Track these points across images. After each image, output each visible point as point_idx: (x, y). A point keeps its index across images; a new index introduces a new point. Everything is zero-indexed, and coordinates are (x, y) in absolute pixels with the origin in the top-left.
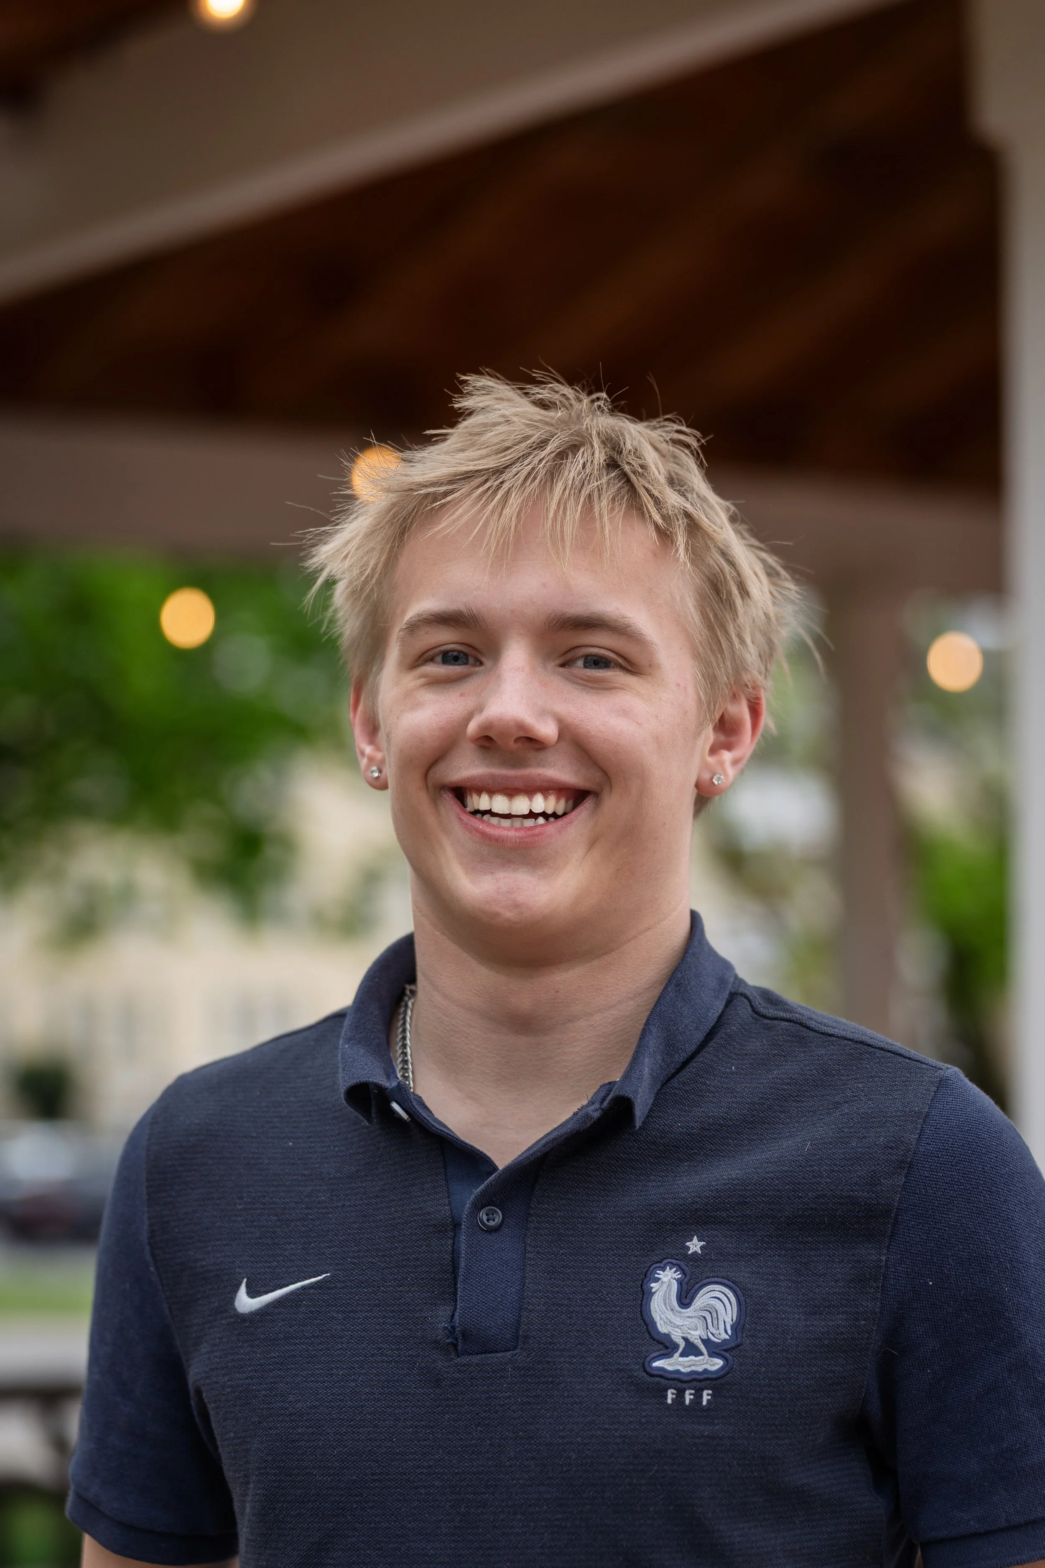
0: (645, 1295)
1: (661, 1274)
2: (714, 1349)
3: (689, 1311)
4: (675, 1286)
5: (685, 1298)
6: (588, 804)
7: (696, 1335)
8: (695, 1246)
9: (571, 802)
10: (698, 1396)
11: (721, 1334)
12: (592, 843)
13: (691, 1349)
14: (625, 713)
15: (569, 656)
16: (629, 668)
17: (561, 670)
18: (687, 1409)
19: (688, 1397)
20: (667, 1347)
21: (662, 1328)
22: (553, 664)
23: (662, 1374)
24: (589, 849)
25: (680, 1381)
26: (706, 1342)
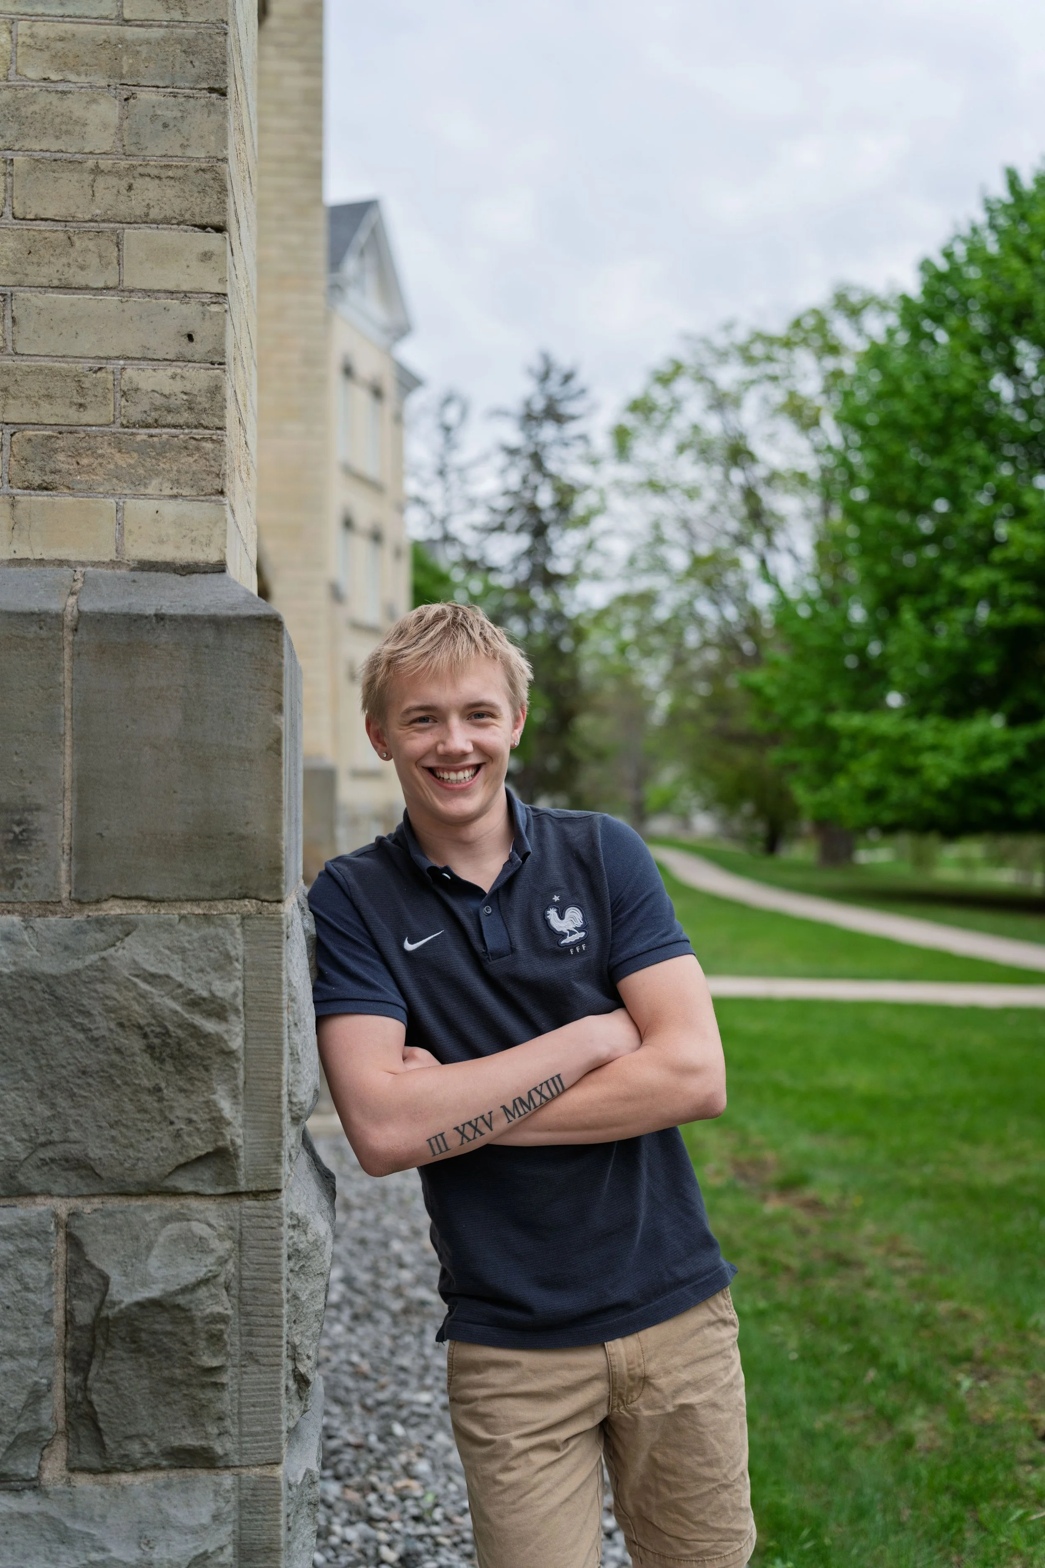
0: (547, 922)
1: (549, 912)
2: (580, 930)
3: (565, 920)
4: (556, 914)
5: (561, 916)
7: (571, 928)
8: (556, 898)
10: (581, 948)
11: (579, 923)
13: (572, 933)
18: (579, 954)
19: (578, 949)
20: (563, 935)
21: (559, 930)
23: (566, 945)
25: (573, 945)
26: (576, 928)
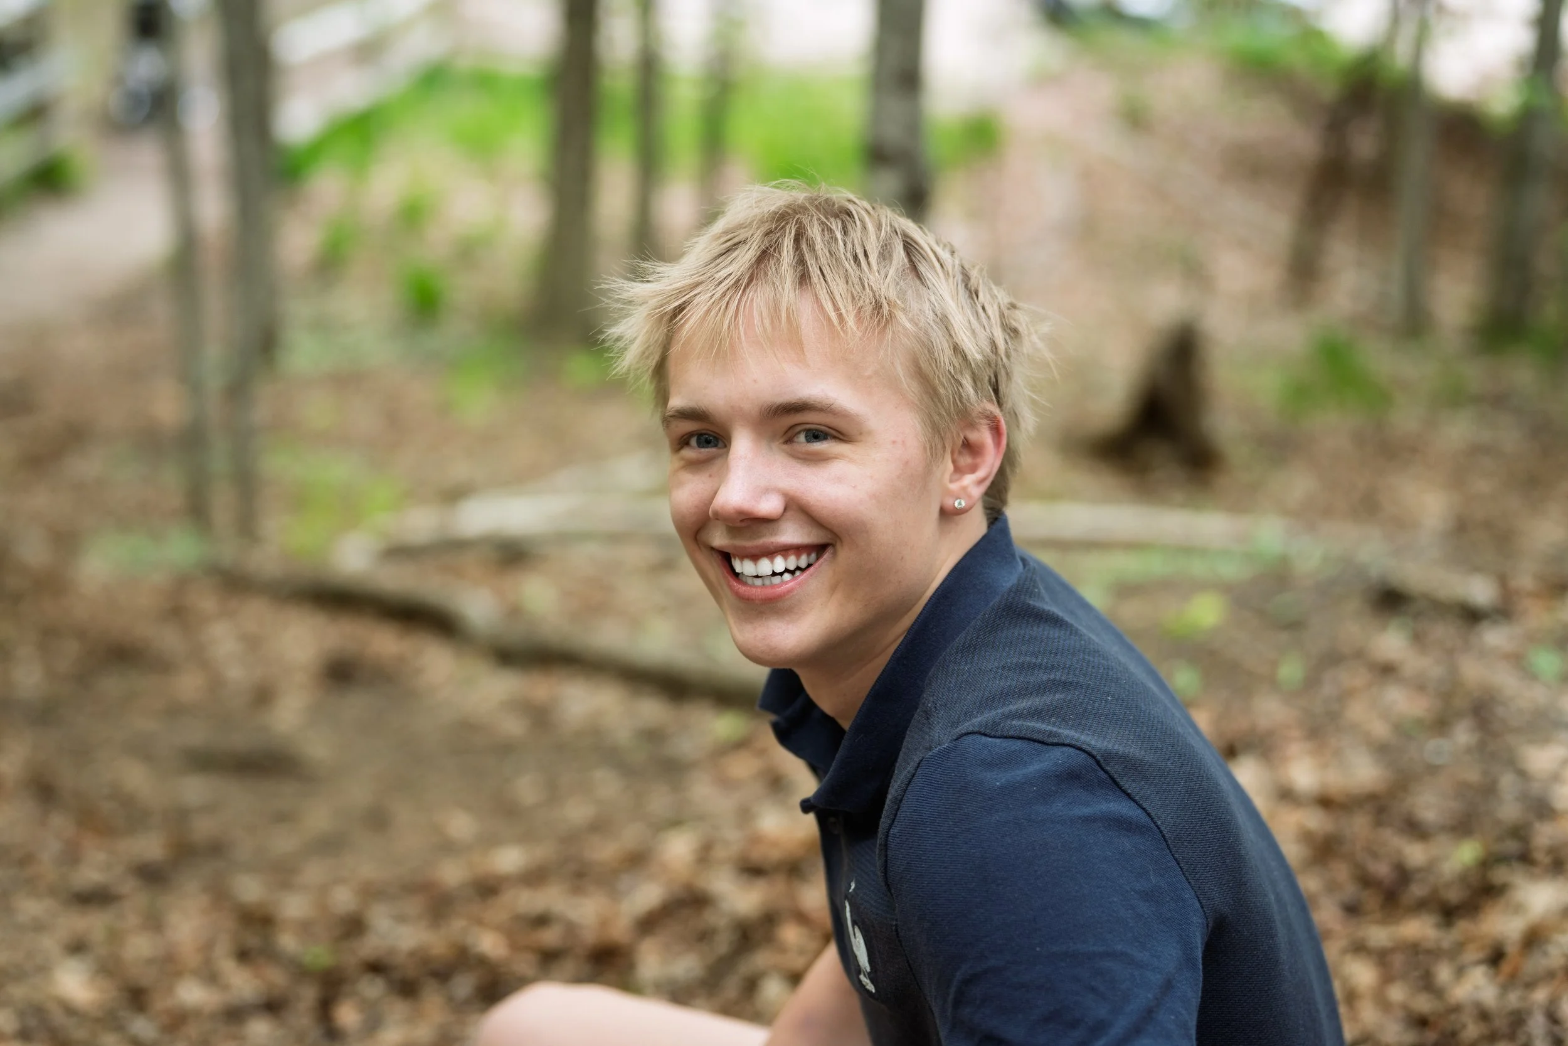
6: (827, 556)
9: (813, 556)
12: (833, 589)
14: (839, 480)
15: (790, 434)
16: (841, 437)
17: (785, 447)
22: (777, 443)
24: (832, 594)
